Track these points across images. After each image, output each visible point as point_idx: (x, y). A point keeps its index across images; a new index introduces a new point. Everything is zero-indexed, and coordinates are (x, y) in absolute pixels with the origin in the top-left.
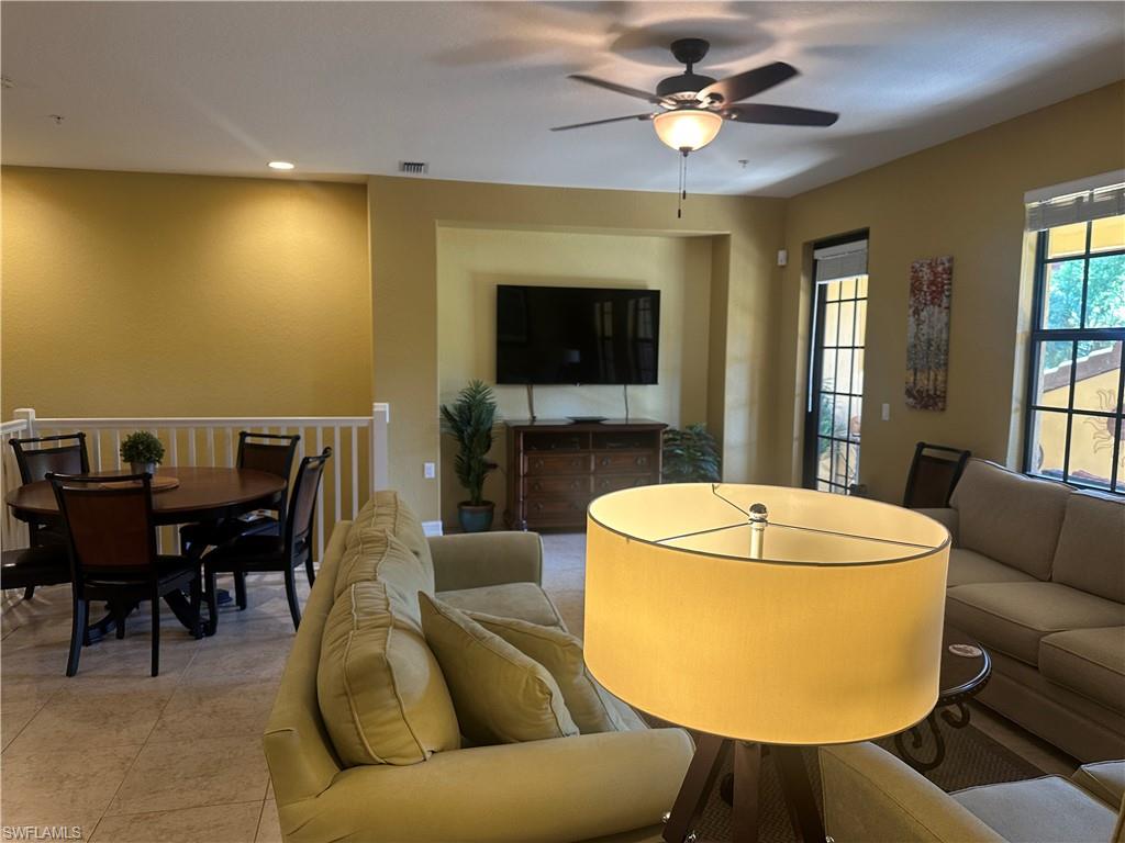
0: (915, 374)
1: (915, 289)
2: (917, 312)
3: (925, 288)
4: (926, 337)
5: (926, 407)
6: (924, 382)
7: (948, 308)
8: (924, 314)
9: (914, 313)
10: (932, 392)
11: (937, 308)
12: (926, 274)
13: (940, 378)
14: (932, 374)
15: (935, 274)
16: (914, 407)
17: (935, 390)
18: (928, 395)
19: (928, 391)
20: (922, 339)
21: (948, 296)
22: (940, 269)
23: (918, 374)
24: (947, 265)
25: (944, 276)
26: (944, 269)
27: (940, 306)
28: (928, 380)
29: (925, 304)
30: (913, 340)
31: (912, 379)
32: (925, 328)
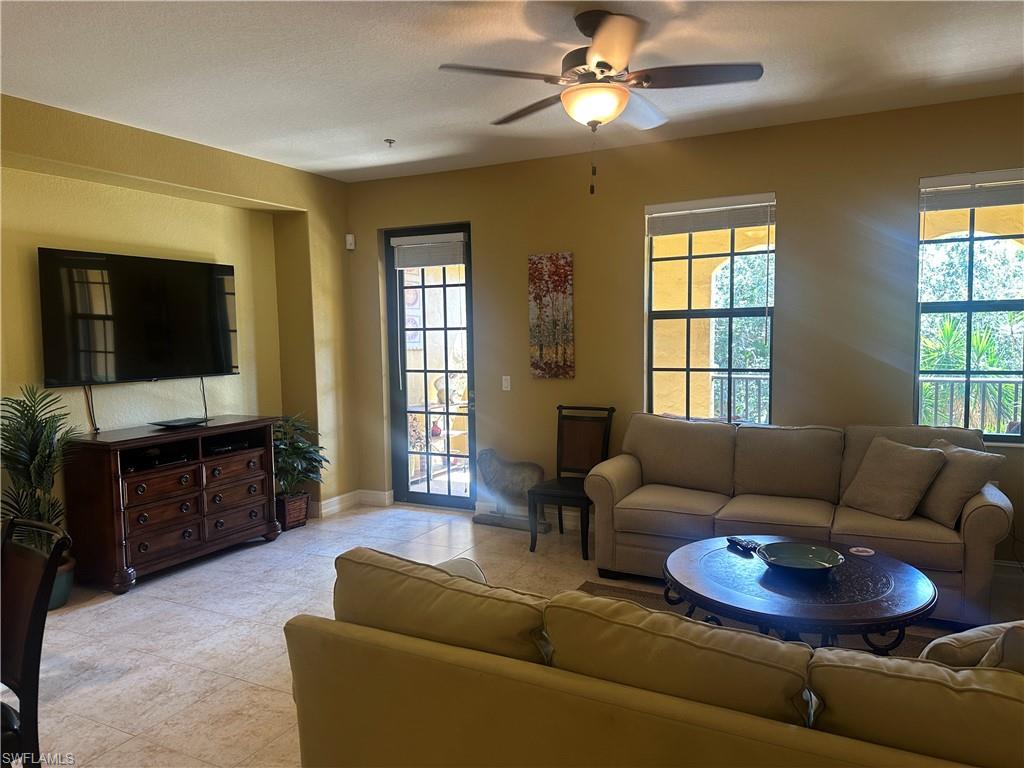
0: (541, 350)
1: (535, 276)
2: (538, 298)
3: (546, 278)
4: (551, 318)
5: (556, 376)
6: (550, 355)
7: (571, 294)
8: (547, 300)
9: (535, 298)
10: (561, 364)
11: (561, 295)
12: (546, 267)
13: (568, 351)
14: (560, 348)
15: (556, 266)
16: (543, 377)
17: (565, 361)
18: (557, 366)
19: (556, 362)
20: (547, 320)
21: (571, 285)
22: (562, 262)
23: (544, 350)
24: (569, 259)
25: (567, 268)
26: (566, 262)
27: (564, 292)
28: (557, 354)
29: (548, 291)
30: (535, 321)
31: (538, 353)
32: (549, 311)
